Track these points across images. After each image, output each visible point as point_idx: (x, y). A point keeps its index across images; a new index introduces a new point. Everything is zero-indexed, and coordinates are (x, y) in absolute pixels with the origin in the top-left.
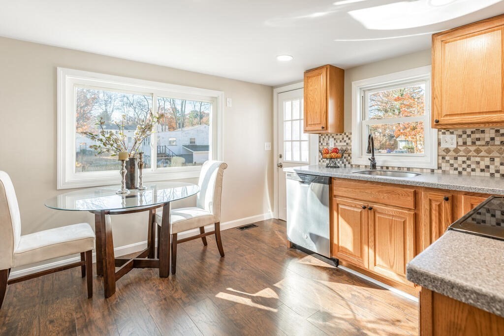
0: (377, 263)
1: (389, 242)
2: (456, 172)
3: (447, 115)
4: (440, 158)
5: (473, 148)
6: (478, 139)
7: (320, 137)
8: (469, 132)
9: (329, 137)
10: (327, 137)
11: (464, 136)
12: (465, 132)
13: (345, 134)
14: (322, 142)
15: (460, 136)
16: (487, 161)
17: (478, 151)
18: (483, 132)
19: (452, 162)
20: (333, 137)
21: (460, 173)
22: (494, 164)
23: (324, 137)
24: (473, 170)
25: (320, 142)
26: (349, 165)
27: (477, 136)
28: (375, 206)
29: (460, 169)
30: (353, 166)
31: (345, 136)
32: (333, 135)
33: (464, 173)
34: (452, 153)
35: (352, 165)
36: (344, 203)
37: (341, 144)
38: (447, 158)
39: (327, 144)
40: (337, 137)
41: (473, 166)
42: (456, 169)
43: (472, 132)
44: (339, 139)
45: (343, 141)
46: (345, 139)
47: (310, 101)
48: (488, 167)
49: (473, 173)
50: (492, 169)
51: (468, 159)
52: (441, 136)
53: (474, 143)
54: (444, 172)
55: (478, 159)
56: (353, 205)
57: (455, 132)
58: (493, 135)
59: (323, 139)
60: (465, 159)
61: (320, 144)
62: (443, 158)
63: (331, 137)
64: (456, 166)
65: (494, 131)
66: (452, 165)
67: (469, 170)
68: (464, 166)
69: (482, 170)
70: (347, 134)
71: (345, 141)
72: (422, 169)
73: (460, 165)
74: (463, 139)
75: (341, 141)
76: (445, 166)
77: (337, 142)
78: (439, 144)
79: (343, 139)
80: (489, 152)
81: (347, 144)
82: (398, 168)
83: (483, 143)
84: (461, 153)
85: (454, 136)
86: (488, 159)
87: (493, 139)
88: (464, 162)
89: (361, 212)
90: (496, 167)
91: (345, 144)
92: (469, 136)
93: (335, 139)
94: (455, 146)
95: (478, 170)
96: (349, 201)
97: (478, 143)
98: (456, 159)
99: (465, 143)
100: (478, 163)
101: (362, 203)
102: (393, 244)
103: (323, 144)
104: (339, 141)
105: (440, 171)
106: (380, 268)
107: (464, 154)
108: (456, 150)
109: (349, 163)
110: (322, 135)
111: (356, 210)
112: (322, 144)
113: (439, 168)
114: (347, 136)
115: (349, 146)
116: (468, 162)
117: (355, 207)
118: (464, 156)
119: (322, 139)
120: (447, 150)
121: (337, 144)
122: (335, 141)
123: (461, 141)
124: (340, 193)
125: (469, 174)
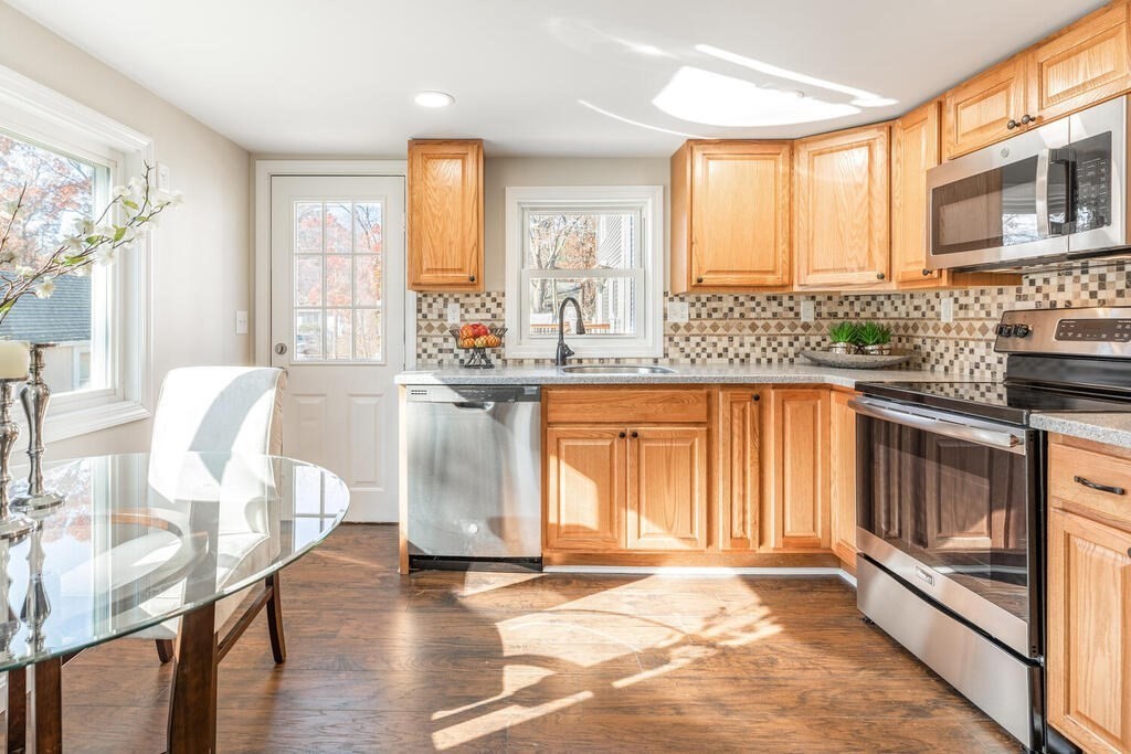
0: (643, 531)
1: (666, 488)
2: (688, 360)
3: (710, 272)
4: (667, 338)
5: (708, 323)
6: (715, 310)
7: (419, 300)
8: (704, 300)
9: (446, 300)
10: (440, 300)
11: (698, 305)
12: (698, 299)
13: (489, 295)
14: (425, 311)
15: (693, 305)
16: (724, 343)
17: (715, 328)
18: (720, 299)
19: (682, 345)
20: (457, 300)
21: (693, 361)
22: (732, 346)
23: (430, 300)
24: (709, 356)
25: (419, 311)
26: (499, 362)
27: (714, 304)
28: (641, 429)
29: (693, 356)
30: (509, 362)
31: (489, 299)
32: (456, 296)
33: (698, 361)
34: (682, 331)
35: (505, 361)
36: (576, 435)
37: (478, 316)
38: (676, 339)
39: (440, 316)
40: (467, 301)
41: (709, 350)
42: (688, 356)
43: (708, 299)
44: (472, 305)
45: (484, 309)
46: (487, 306)
47: (432, 214)
48: (726, 350)
49: (709, 360)
50: (731, 354)
51: (703, 340)
52: (668, 304)
53: (710, 315)
54: (672, 361)
55: (715, 339)
56: (595, 435)
57: (686, 298)
58: (731, 305)
59: (430, 306)
60: (698, 339)
61: (420, 316)
62: (671, 339)
63: (451, 300)
64: (687, 351)
65: (732, 298)
66: (682, 350)
67: (704, 355)
68: (699, 350)
69: (720, 355)
70: (494, 295)
71: (488, 311)
72: (640, 359)
73: (693, 350)
74: (697, 309)
75: (477, 311)
76: (674, 353)
77: (467, 311)
78: (665, 317)
79: (483, 305)
80: (727, 328)
81: (494, 316)
82: (600, 359)
83: (721, 315)
84: (695, 331)
85: (686, 305)
86: (725, 339)
87: (731, 310)
88: (698, 344)
89: (612, 446)
90: (735, 349)
91: (489, 316)
92: (704, 305)
93: (462, 306)
94: (686, 320)
95: (715, 355)
96: (585, 428)
97: (715, 315)
98: (688, 339)
99: (699, 316)
100: (715, 345)
101: (612, 428)
102: (672, 489)
103: (429, 317)
104: (472, 310)
105: (666, 360)
106: (650, 539)
107: (698, 332)
108: (688, 327)
109: (499, 357)
110: (425, 296)
111: (600, 443)
112: (425, 316)
113: (666, 355)
114: (494, 300)
115: (499, 320)
116: (703, 345)
117: (601, 438)
118: (697, 335)
119: (424, 305)
120: (676, 327)
121: (467, 316)
122: (463, 310)
123: (694, 313)
124: (564, 417)
125: (704, 361)
